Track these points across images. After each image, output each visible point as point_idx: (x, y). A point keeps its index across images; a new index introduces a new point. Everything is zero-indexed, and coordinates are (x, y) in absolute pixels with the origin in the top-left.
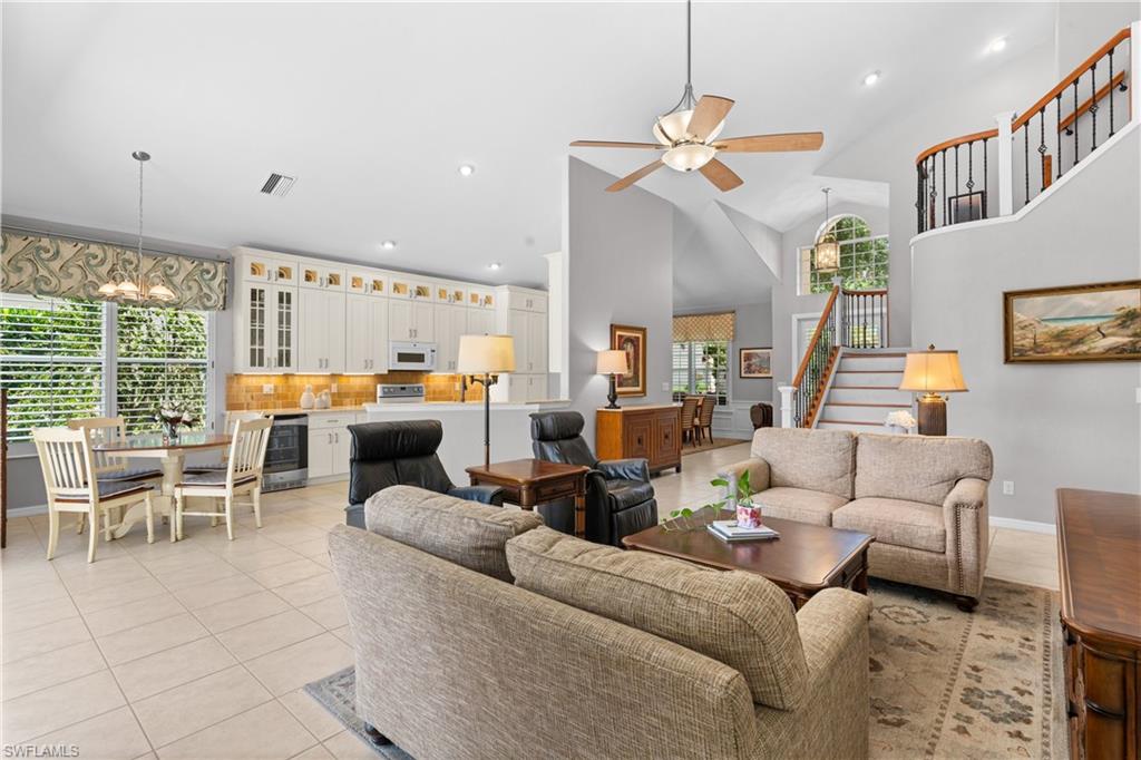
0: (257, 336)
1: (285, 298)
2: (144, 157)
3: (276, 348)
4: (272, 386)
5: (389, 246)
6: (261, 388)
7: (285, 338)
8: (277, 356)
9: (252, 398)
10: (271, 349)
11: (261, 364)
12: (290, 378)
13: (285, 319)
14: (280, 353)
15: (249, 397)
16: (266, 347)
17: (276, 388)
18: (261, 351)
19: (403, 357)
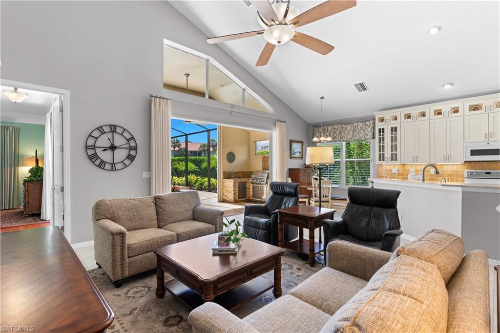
0: (382, 148)
1: (394, 130)
2: (323, 98)
3: (390, 153)
4: (396, 169)
5: (448, 87)
6: (391, 170)
7: (394, 148)
8: (390, 156)
9: (387, 174)
10: (388, 153)
11: (383, 160)
12: (406, 166)
13: (394, 139)
14: (392, 155)
15: (386, 174)
16: (385, 153)
17: (398, 171)
18: (383, 154)
19: (474, 153)
